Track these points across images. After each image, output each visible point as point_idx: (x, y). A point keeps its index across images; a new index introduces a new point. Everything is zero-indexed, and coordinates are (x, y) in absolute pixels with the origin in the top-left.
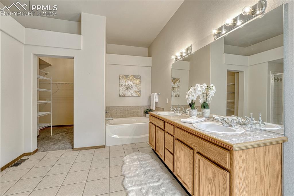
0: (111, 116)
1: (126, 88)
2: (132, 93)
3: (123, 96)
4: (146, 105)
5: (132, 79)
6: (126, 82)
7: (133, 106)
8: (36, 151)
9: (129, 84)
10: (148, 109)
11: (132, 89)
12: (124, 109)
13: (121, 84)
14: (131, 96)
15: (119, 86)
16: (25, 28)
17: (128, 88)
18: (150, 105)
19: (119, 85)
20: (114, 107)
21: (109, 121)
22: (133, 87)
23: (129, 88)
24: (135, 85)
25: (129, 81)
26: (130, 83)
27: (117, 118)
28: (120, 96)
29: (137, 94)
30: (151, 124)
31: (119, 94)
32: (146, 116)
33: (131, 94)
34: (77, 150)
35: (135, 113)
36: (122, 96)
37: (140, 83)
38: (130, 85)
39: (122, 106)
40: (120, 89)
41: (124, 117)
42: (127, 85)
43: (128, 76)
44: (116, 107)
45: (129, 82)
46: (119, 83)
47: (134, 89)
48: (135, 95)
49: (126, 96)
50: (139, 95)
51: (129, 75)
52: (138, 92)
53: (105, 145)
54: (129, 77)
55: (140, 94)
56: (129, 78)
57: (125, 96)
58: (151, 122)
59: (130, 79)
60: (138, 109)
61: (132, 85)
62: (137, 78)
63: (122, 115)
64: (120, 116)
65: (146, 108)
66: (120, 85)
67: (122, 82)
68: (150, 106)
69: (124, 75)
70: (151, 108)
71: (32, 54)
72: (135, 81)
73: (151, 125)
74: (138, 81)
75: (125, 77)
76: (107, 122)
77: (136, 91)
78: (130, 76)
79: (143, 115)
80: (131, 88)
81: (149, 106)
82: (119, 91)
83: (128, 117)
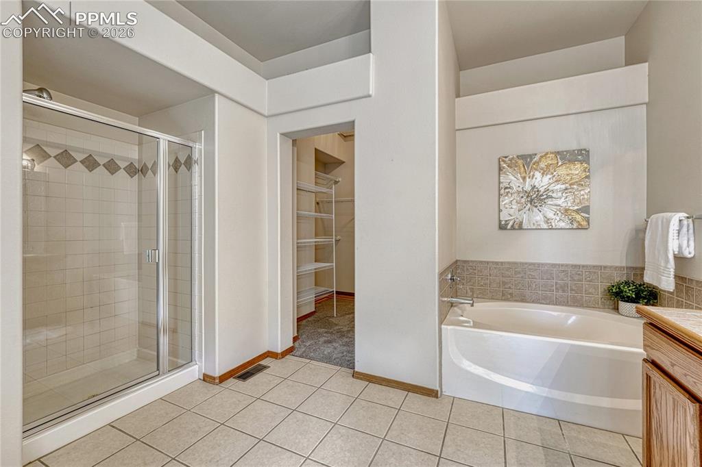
0: (472, 290)
1: (523, 200)
2: (550, 215)
3: (513, 228)
4: (618, 264)
5: (548, 166)
6: (524, 178)
7: (554, 265)
8: (290, 351)
9: (536, 184)
10: (627, 283)
11: (549, 202)
12: (519, 273)
13: (506, 188)
14: (545, 226)
15: (500, 195)
16: (267, 82)
17: (532, 200)
18: (640, 265)
19: (500, 190)
20: (481, 262)
21: (461, 305)
22: (554, 195)
23: (535, 198)
24: (563, 187)
25: (538, 175)
26: (541, 181)
27: (493, 299)
28: (502, 227)
29: (572, 221)
30: (656, 376)
31: (500, 221)
32: (616, 309)
33: (547, 221)
34: (361, 379)
35: (564, 291)
36: (509, 227)
37: (588, 177)
38: (542, 190)
39: (509, 263)
40: (502, 204)
41: (516, 301)
42: (528, 188)
43: (531, 156)
44: (488, 263)
45: (539, 179)
46: (500, 183)
47: (559, 202)
48: (562, 225)
49: (525, 226)
50: (584, 223)
51: (536, 154)
52: (577, 211)
53: (438, 388)
54: (536, 159)
55: (588, 220)
56: (537, 163)
57: (520, 228)
58: (654, 363)
59: (542, 165)
60: (576, 278)
61: (551, 188)
62: (572, 161)
63: (510, 291)
64: (503, 295)
65: (618, 278)
66: (503, 191)
67: (512, 179)
68: (643, 269)
69: (518, 157)
70: (648, 279)
71: (278, 135)
72: (562, 171)
73: (653, 378)
74: (577, 170)
75: (520, 162)
76: (455, 308)
77: (566, 210)
78: (542, 157)
79: (603, 304)
80: (547, 198)
81: (635, 268)
82: (500, 211)
83: (533, 302)
